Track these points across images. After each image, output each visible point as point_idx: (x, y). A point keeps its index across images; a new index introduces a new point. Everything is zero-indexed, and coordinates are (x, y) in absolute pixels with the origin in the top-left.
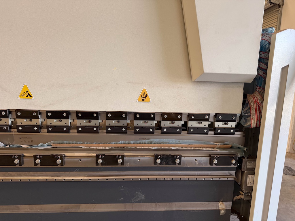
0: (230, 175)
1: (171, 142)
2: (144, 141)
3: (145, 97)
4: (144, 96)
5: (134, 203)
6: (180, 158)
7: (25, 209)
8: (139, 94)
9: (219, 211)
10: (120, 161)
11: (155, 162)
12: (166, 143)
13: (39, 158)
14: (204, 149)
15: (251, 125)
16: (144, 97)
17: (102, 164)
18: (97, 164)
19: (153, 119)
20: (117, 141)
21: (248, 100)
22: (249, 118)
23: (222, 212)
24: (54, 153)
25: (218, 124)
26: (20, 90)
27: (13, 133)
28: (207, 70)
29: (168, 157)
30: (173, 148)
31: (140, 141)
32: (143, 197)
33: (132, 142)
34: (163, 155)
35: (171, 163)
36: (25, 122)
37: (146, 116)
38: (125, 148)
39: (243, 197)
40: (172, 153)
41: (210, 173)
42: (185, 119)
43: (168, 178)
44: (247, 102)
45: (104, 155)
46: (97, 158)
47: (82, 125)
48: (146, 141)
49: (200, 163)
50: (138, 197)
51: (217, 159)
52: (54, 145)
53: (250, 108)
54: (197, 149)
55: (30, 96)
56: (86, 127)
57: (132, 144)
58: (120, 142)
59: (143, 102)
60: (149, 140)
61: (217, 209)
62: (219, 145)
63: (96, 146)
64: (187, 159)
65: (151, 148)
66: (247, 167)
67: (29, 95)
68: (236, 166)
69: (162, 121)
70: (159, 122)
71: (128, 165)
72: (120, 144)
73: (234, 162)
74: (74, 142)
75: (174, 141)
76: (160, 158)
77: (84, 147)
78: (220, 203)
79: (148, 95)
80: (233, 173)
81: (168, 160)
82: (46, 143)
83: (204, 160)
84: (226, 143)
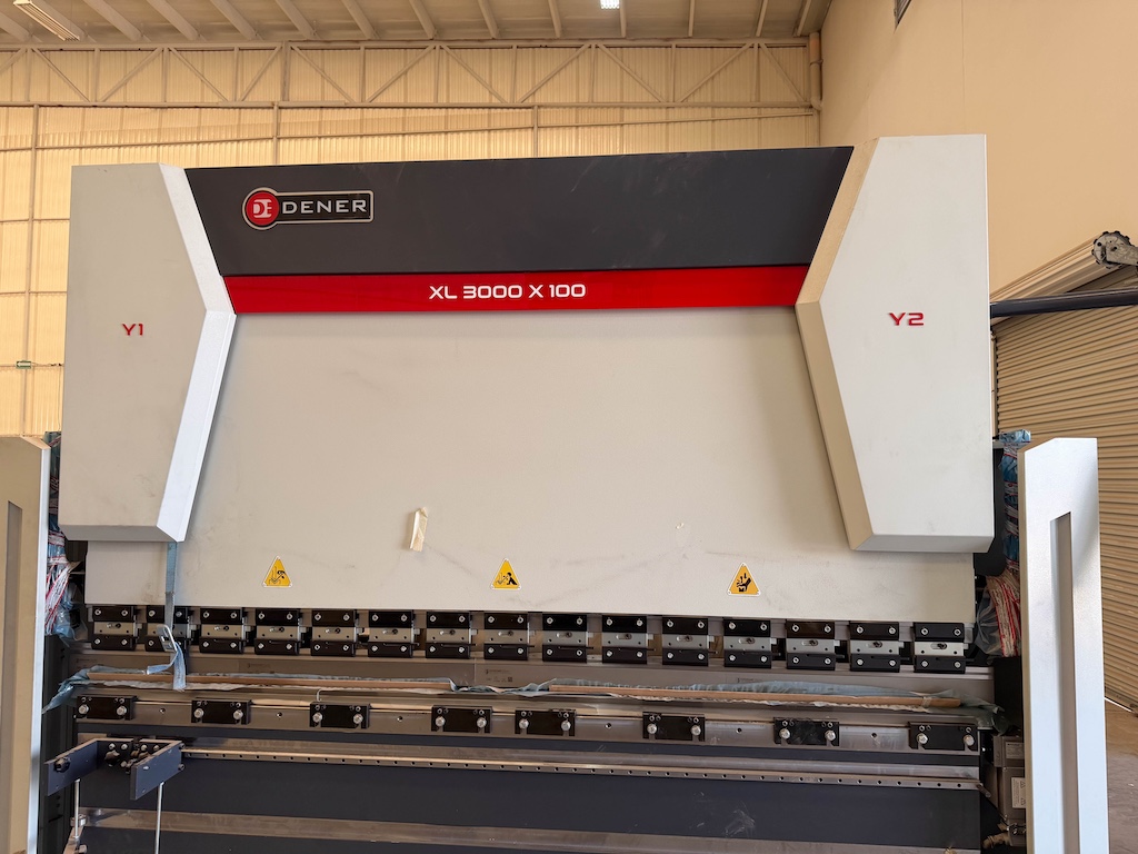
0: (967, 778)
1: (811, 689)
2: (748, 685)
3: (746, 585)
4: (745, 581)
5: (729, 837)
6: (836, 729)
7: (487, 837)
8: (732, 577)
10: (696, 730)
11: (777, 738)
12: (800, 691)
13: (526, 717)
14: (893, 707)
15: (1001, 651)
16: (744, 584)
17: (657, 735)
18: (646, 734)
19: (767, 634)
20: (687, 686)
21: (988, 592)
22: (996, 634)
24: (556, 707)
25: (922, 648)
26: (495, 571)
27: (475, 661)
28: (879, 528)
29: (807, 725)
30: (817, 704)
31: (739, 686)
32: (751, 823)
33: (720, 687)
34: (794, 721)
35: (814, 740)
36: (500, 636)
37: (750, 628)
38: (705, 700)
39: (1006, 838)
40: (816, 717)
41: (912, 769)
42: (841, 634)
43: (810, 778)
44: (985, 595)
45: (660, 714)
46: (646, 720)
47: (612, 644)
48: (754, 686)
49: (885, 743)
50: (740, 824)
51: (925, 732)
52: (556, 688)
53: (994, 610)
54: (877, 706)
55: (514, 583)
56: (622, 648)
57: (722, 694)
58: (694, 687)
59: (742, 594)
60: (760, 684)
62: (928, 699)
63: (640, 693)
65: (765, 702)
66: (1008, 756)
67: (511, 580)
68: (978, 753)
69: (788, 640)
70: (781, 643)
71: (714, 742)
72: (694, 692)
73: (969, 741)
74: (596, 683)
75: (818, 687)
76: (789, 728)
77: (616, 696)
79: (753, 578)
80: (974, 771)
81: (808, 732)
82: (540, 684)
83: (894, 735)
84: (944, 693)
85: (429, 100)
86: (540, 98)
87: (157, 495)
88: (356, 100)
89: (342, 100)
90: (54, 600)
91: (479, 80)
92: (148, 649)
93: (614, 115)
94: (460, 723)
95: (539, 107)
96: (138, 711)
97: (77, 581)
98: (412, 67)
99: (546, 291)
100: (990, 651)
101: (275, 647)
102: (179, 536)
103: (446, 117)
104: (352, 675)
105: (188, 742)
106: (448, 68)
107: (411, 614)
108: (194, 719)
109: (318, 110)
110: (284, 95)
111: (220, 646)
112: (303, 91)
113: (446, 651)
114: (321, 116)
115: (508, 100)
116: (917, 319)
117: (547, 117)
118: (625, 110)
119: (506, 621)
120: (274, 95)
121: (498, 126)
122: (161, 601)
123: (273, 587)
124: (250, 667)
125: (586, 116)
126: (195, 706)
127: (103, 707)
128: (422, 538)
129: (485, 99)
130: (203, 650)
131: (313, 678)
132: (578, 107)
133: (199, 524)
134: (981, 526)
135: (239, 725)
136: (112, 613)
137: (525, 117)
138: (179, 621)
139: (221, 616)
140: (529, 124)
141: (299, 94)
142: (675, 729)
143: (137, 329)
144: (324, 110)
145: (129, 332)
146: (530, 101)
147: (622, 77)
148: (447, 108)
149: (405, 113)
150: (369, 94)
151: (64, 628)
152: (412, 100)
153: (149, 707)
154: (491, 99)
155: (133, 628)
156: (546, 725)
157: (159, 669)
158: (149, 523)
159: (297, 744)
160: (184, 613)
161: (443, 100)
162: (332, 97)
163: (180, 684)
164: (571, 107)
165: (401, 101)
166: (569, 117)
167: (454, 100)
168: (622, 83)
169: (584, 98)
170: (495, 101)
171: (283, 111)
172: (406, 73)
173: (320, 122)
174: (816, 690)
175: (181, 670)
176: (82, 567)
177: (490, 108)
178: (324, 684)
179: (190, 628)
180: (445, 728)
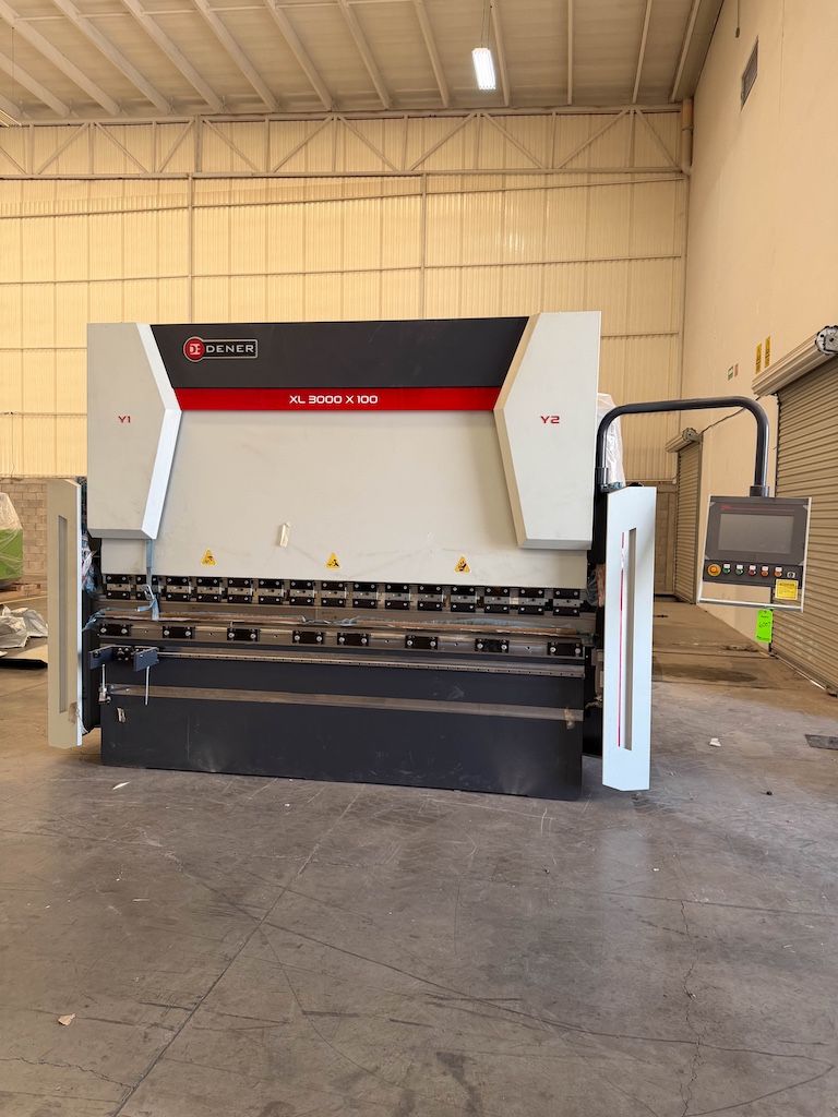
0: (578, 671)
1: (496, 623)
2: (463, 621)
4: (463, 565)
5: (450, 701)
6: (507, 644)
7: (322, 699)
8: (456, 562)
9: (565, 722)
10: (433, 644)
11: (476, 648)
12: (491, 624)
13: (343, 637)
14: (540, 634)
15: (597, 604)
16: (463, 567)
17: (413, 646)
18: (406, 646)
19: (473, 594)
20: (430, 620)
21: (595, 573)
22: (595, 595)
23: (570, 724)
24: (359, 632)
25: (556, 602)
26: (327, 559)
27: (316, 607)
28: (530, 536)
29: (492, 642)
30: (499, 631)
31: (458, 621)
32: (462, 694)
33: (448, 622)
34: (486, 639)
35: (495, 650)
36: (329, 594)
37: (464, 590)
38: (439, 629)
39: (597, 704)
40: (497, 638)
41: (548, 666)
43: (493, 670)
44: (591, 574)
45: (415, 636)
46: (407, 639)
47: (390, 599)
48: (466, 621)
49: (534, 653)
50: (456, 694)
51: (555, 647)
52: (360, 622)
53: (597, 582)
54: (531, 633)
55: (338, 566)
56: (396, 601)
57: (449, 625)
58: (433, 622)
59: (461, 573)
60: (469, 620)
61: (562, 718)
62: (559, 630)
63: (405, 625)
64: (517, 646)
65: (472, 630)
67: (336, 564)
68: (583, 658)
69: (485, 597)
70: (482, 599)
71: (442, 651)
72: (433, 624)
73: (578, 651)
74: (381, 619)
75: (500, 622)
76: (482, 643)
77: (392, 626)
78: (566, 711)
79: (467, 564)
80: (583, 668)
81: (492, 646)
82: (350, 619)
83: (539, 648)
84: (567, 626)
85: (327, 169)
86: (428, 167)
87: (141, 513)
88: (262, 170)
89: (249, 170)
90: (85, 572)
91: (374, 150)
92: (138, 598)
93: (496, 182)
94: (308, 638)
95: (428, 175)
96: (133, 632)
97: (96, 562)
98: (312, 137)
99: (355, 399)
100: (594, 604)
101: (208, 598)
102: (154, 536)
103: (343, 185)
104: (250, 614)
105: (161, 649)
106: (345, 136)
107: (281, 581)
108: (164, 636)
109: (228, 180)
110: (198, 167)
111: (178, 597)
112: (216, 161)
113: (301, 601)
114: (231, 186)
115: (399, 168)
116: (555, 420)
117: (434, 184)
118: (507, 177)
119: (333, 586)
120: (189, 168)
121: (390, 193)
122: (144, 572)
123: (205, 565)
124: (194, 608)
125: (470, 183)
126: (164, 629)
127: (114, 629)
128: (287, 539)
129: (378, 168)
130: (168, 599)
131: (229, 615)
132: (463, 174)
133: (164, 530)
134: (586, 535)
135: (189, 640)
136: (117, 579)
137: (415, 184)
138: (154, 583)
139: (178, 581)
140: (419, 191)
141: (211, 165)
142: (422, 643)
143: (127, 419)
144: (233, 180)
145: (122, 420)
146: (419, 169)
147: (505, 144)
148: (344, 177)
149: (306, 182)
150: (273, 165)
151: (90, 586)
152: (313, 170)
153: (139, 630)
154: (383, 168)
155: (128, 587)
156: (353, 640)
157: (144, 608)
158: (138, 529)
159: (220, 650)
160: (157, 580)
161: (340, 170)
162: (241, 168)
163: (156, 617)
164: (457, 174)
165: (301, 170)
166: (455, 183)
167: (351, 170)
168: (505, 150)
169: (469, 166)
170: (388, 170)
171: (197, 181)
172: (306, 143)
173: (230, 192)
174: (499, 624)
175: (156, 610)
176: (99, 553)
177: (382, 176)
178: (234, 617)
179: (160, 588)
180: (300, 641)
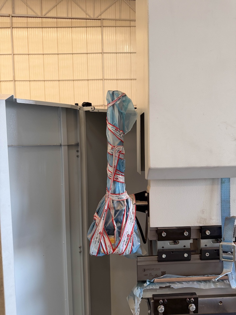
85: (65, 16)
86: (103, 17)
88: (40, 15)
89: (33, 14)
91: (82, 10)
93: (127, 23)
95: (103, 19)
98: (58, 4)
103: (71, 22)
106: (71, 4)
109: (26, 18)
110: (13, 12)
112: (20, 11)
114: (27, 20)
115: (92, 17)
117: (105, 23)
118: (131, 22)
120: (9, 12)
121: (89, 26)
125: (119, 23)
129: (84, 16)
132: (116, 20)
137: (98, 23)
140: (100, 25)
141: (18, 12)
144: (28, 18)
146: (100, 17)
147: (130, 10)
148: (71, 19)
149: (57, 20)
150: (44, 13)
152: (59, 16)
154: (86, 16)
161: (70, 16)
162: (31, 13)
165: (55, 16)
166: (112, 23)
167: (74, 16)
168: (130, 13)
169: (118, 17)
170: (88, 17)
171: (13, 18)
172: (56, 6)
173: (27, 22)
177: (86, 19)
